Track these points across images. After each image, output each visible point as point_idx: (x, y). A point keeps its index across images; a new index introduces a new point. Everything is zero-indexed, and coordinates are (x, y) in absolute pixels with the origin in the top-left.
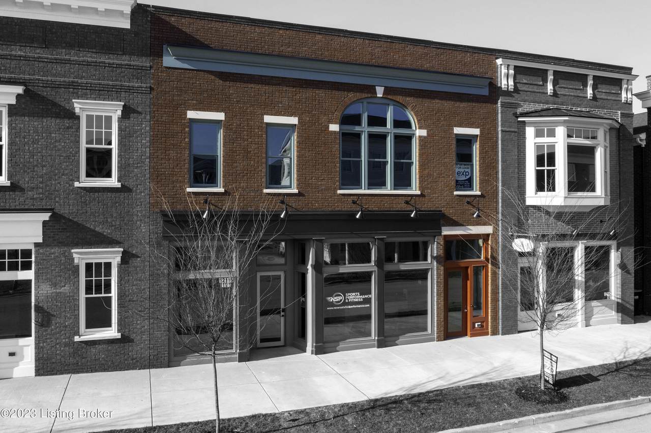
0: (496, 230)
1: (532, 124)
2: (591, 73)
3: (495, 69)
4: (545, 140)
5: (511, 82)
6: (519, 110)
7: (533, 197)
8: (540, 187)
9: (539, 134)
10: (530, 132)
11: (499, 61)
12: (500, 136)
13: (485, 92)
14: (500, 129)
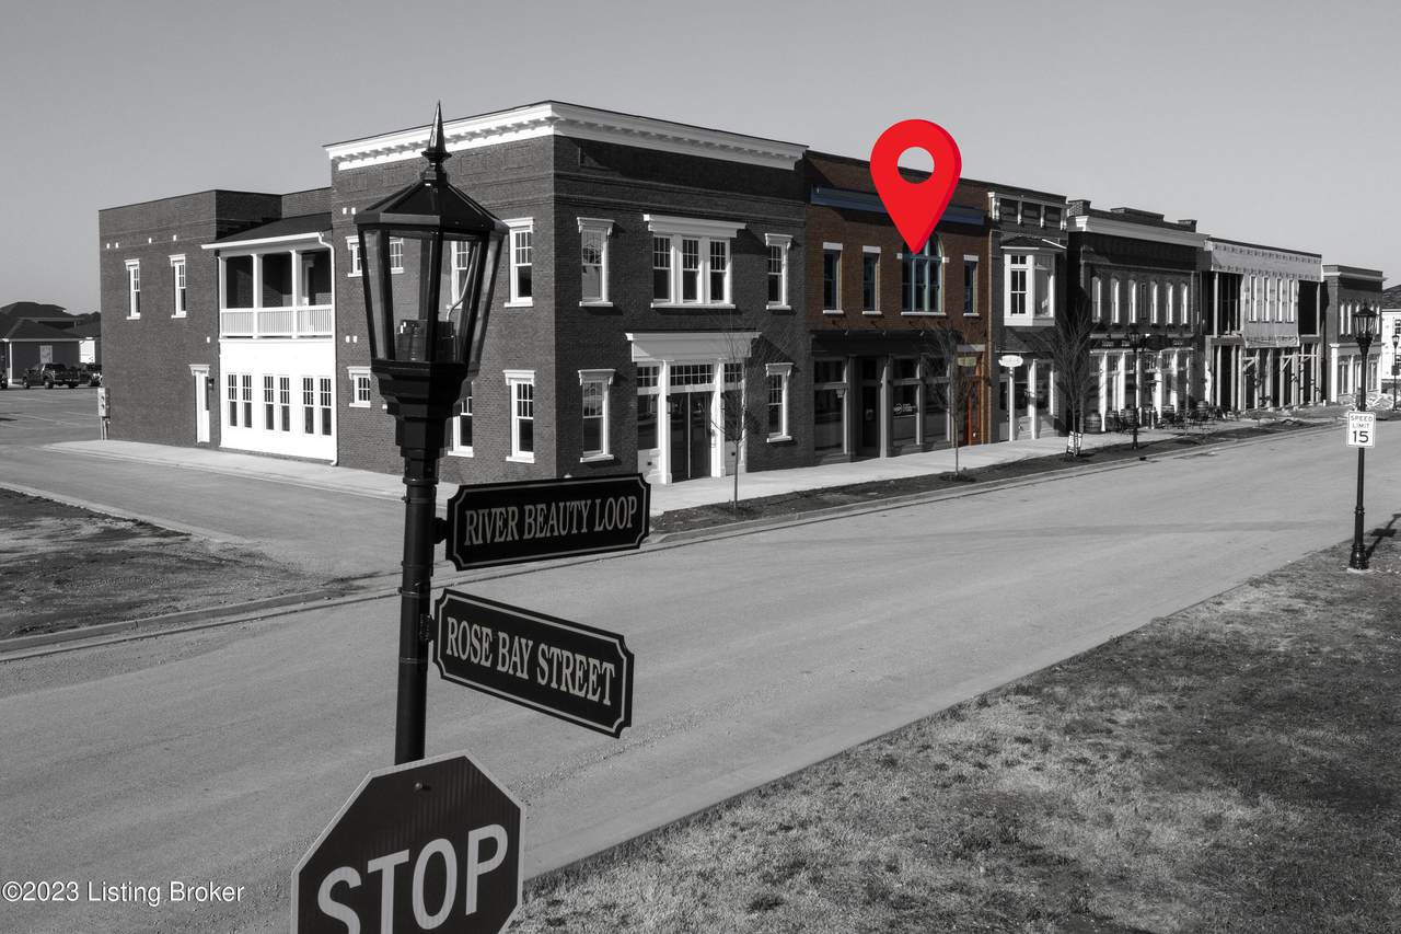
0: (987, 348)
1: (1009, 251)
2: (1044, 203)
3: (987, 200)
4: (1018, 267)
5: (998, 214)
6: (1002, 239)
7: (1011, 319)
8: (1014, 311)
9: (1014, 261)
10: (1008, 258)
11: (991, 195)
12: (990, 263)
13: (981, 222)
14: (990, 255)
